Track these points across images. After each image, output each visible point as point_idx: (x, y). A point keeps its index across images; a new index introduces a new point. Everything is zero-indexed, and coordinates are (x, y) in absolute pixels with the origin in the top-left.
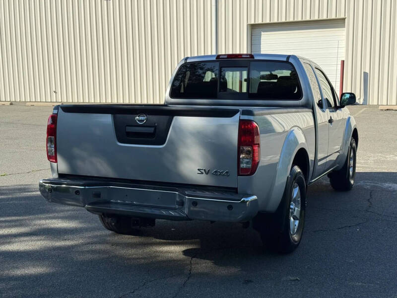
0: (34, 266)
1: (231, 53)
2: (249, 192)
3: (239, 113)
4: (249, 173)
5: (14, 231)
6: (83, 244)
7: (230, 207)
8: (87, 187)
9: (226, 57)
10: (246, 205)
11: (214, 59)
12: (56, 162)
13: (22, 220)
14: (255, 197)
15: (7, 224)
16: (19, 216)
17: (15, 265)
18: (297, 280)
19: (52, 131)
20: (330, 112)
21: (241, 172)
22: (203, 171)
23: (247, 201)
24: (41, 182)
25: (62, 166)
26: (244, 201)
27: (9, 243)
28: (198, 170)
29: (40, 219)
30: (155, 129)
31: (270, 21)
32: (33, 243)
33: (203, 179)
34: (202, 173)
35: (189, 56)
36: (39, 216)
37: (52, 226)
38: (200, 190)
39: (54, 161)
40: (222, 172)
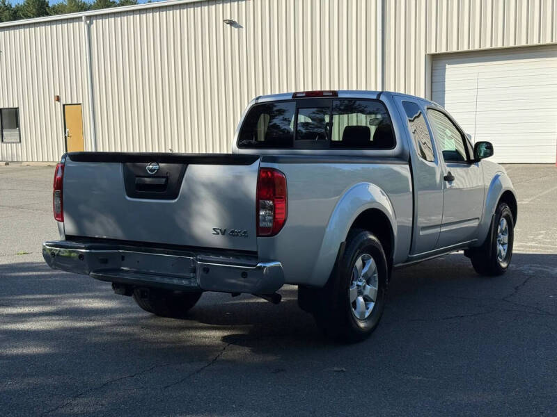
0: (36, 346)
1: (310, 90)
2: (272, 258)
3: (258, 161)
4: (269, 233)
5: (36, 309)
6: (108, 326)
7: (244, 274)
8: (93, 251)
9: (304, 95)
10: (263, 272)
11: (290, 97)
12: (63, 221)
13: (54, 298)
14: (278, 264)
15: (34, 302)
16: (53, 294)
17: (15, 345)
18: (342, 371)
19: (59, 185)
20: (448, 166)
21: (261, 231)
22: (218, 231)
23: (264, 267)
24: (44, 244)
25: (69, 227)
26: (260, 267)
27: (22, 322)
28: (214, 229)
29: (75, 298)
30: (167, 181)
31: (447, 50)
32: (50, 323)
33: (218, 241)
34: (218, 234)
35: (261, 94)
36: (77, 295)
37: (85, 306)
38: (213, 254)
39: (60, 219)
40: (239, 232)
